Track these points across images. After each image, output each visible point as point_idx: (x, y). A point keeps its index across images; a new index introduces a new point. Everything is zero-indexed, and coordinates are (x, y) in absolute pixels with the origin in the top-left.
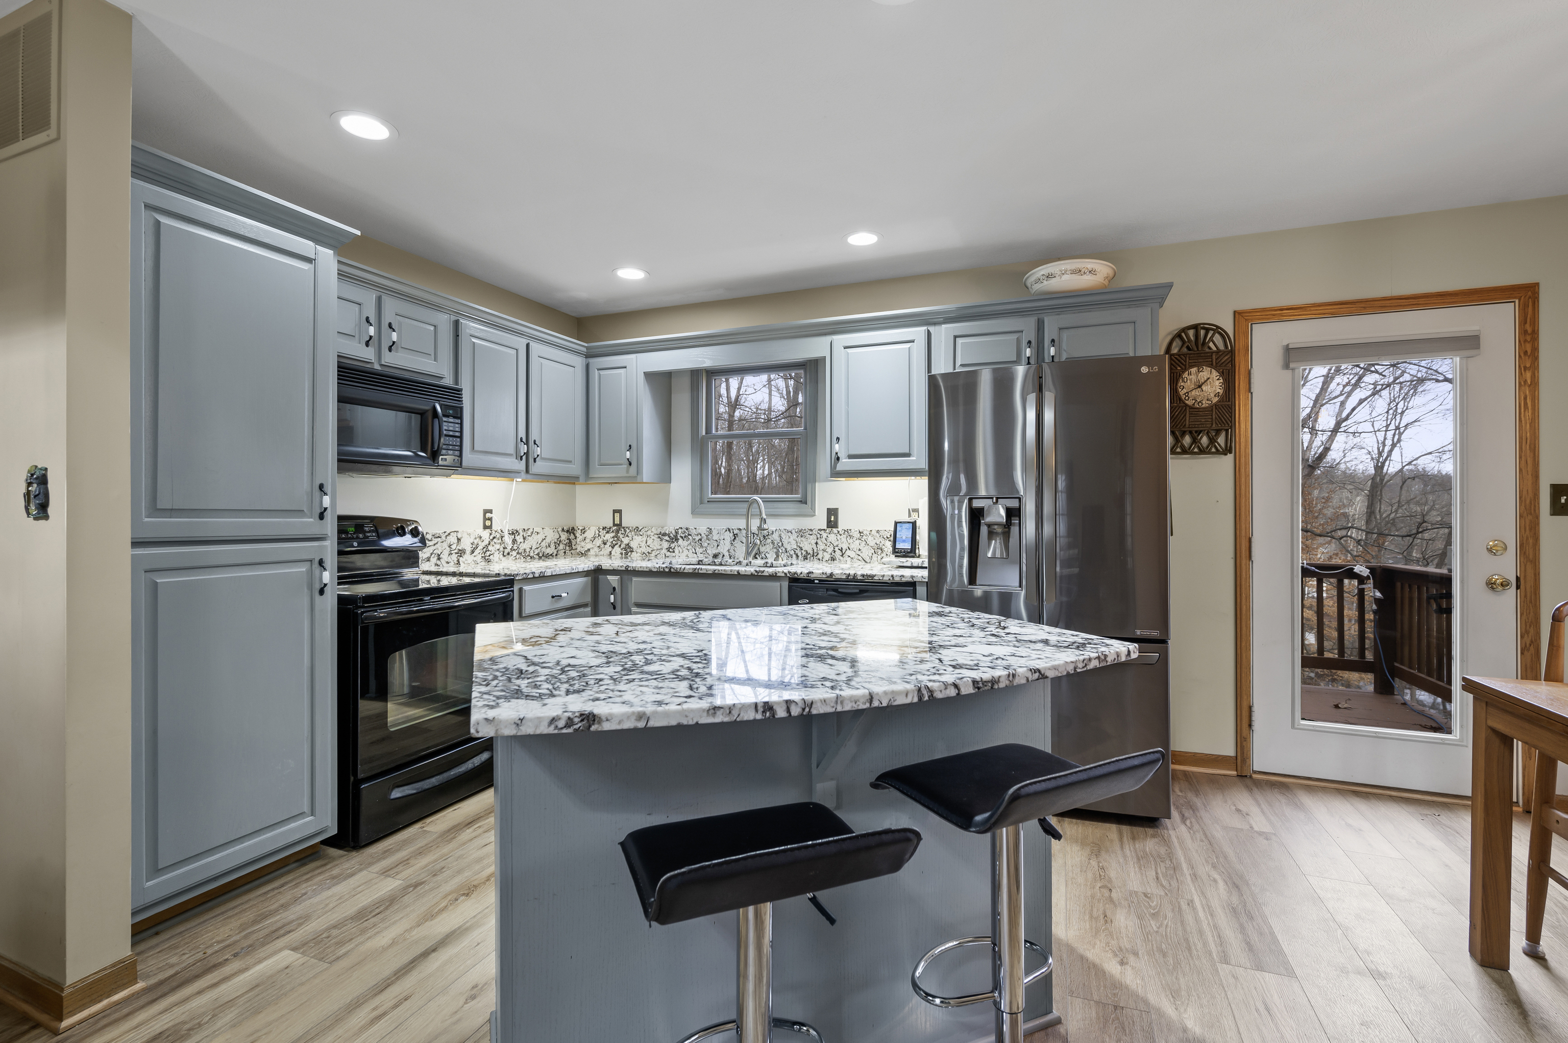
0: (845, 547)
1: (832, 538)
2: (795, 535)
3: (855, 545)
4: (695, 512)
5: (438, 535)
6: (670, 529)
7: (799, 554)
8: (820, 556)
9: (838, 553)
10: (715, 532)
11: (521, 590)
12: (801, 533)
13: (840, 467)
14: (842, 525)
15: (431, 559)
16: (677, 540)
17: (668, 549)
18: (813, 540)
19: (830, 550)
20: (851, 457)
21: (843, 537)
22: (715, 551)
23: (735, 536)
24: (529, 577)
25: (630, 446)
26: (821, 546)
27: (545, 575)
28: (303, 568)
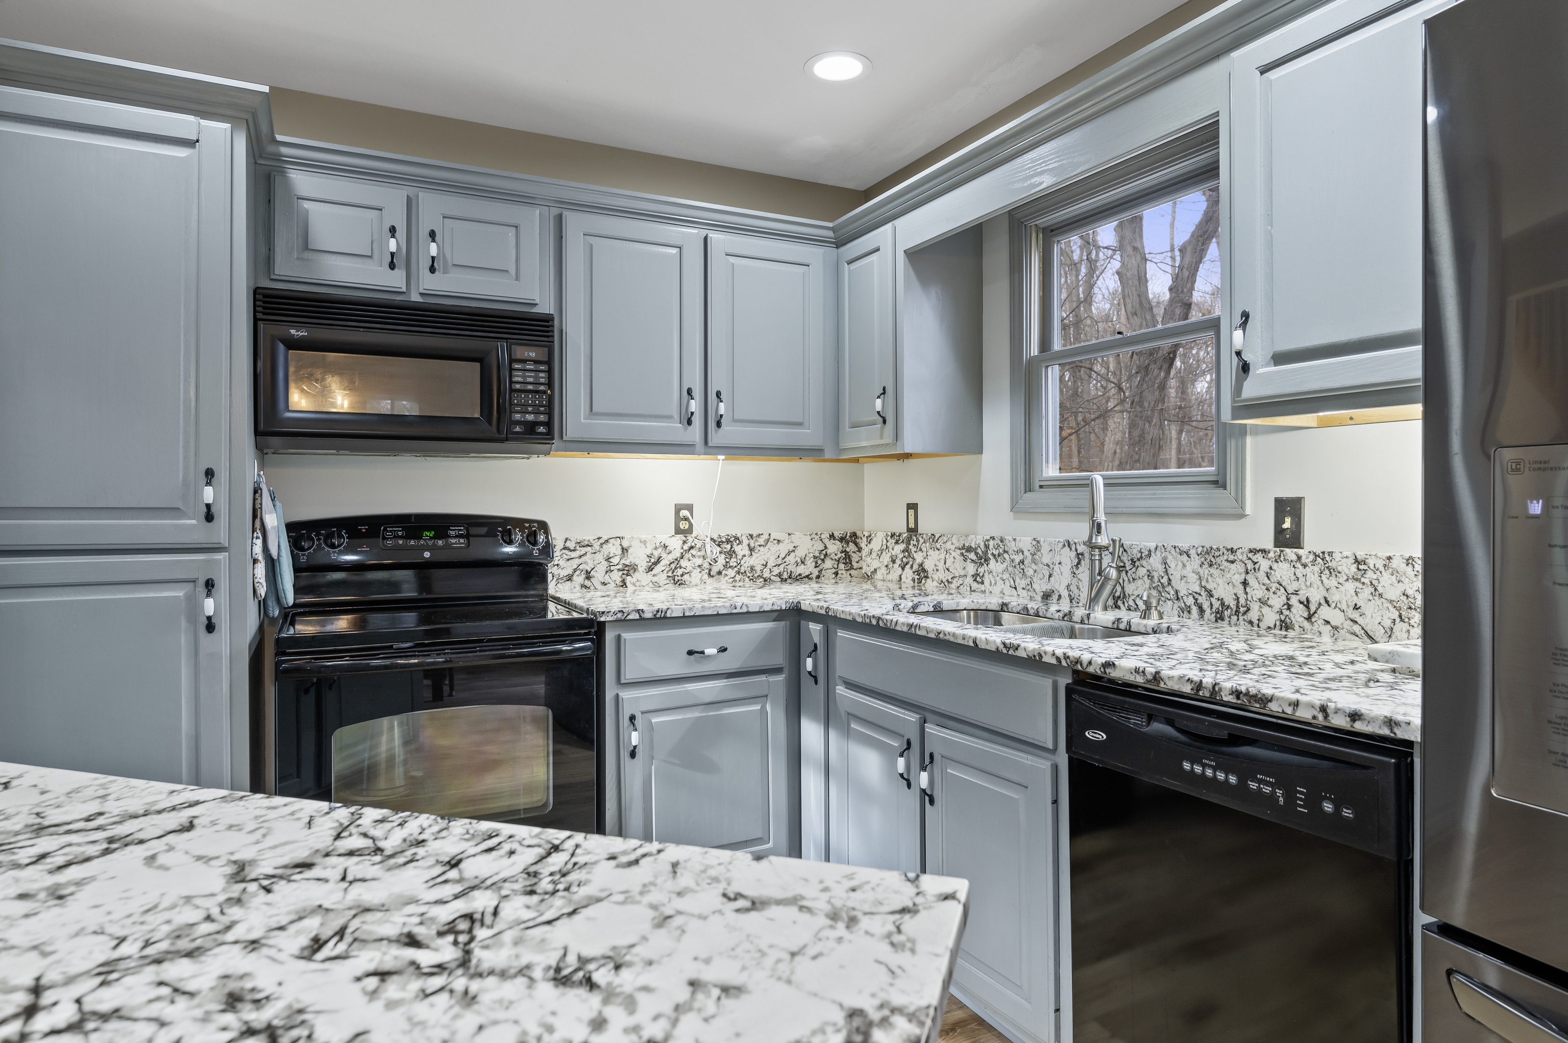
0: (1316, 596)
1: (1283, 571)
2: (1196, 561)
3: (1345, 593)
4: (1015, 507)
5: (586, 543)
6: (976, 540)
7: (1206, 606)
8: (1253, 615)
9: (1298, 612)
10: (1045, 548)
11: (619, 637)
12: (1210, 557)
13: (1252, 390)
14: (1312, 540)
15: (575, 578)
16: (987, 560)
17: (975, 576)
18: (1236, 573)
19: (1277, 601)
20: (1280, 358)
21: (1312, 573)
22: (1045, 587)
23: (1080, 556)
24: (630, 617)
25: (884, 389)
26: (1257, 591)
27: (668, 615)
28: (179, 593)
